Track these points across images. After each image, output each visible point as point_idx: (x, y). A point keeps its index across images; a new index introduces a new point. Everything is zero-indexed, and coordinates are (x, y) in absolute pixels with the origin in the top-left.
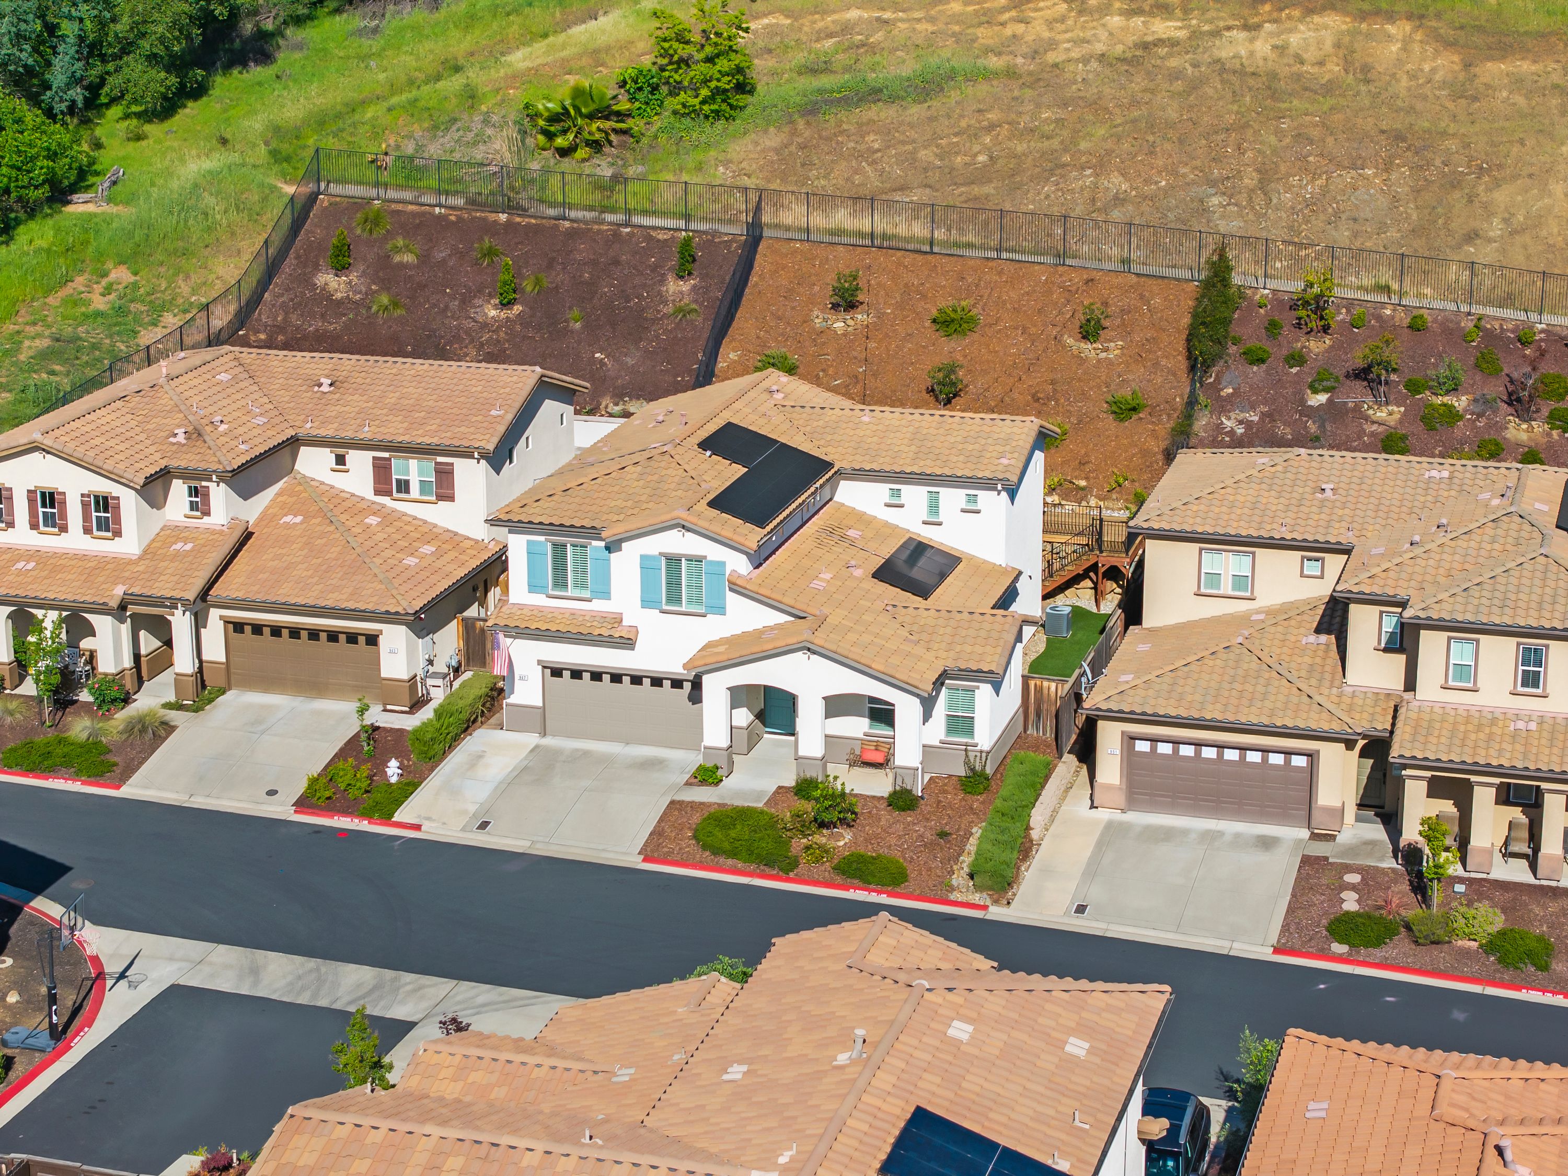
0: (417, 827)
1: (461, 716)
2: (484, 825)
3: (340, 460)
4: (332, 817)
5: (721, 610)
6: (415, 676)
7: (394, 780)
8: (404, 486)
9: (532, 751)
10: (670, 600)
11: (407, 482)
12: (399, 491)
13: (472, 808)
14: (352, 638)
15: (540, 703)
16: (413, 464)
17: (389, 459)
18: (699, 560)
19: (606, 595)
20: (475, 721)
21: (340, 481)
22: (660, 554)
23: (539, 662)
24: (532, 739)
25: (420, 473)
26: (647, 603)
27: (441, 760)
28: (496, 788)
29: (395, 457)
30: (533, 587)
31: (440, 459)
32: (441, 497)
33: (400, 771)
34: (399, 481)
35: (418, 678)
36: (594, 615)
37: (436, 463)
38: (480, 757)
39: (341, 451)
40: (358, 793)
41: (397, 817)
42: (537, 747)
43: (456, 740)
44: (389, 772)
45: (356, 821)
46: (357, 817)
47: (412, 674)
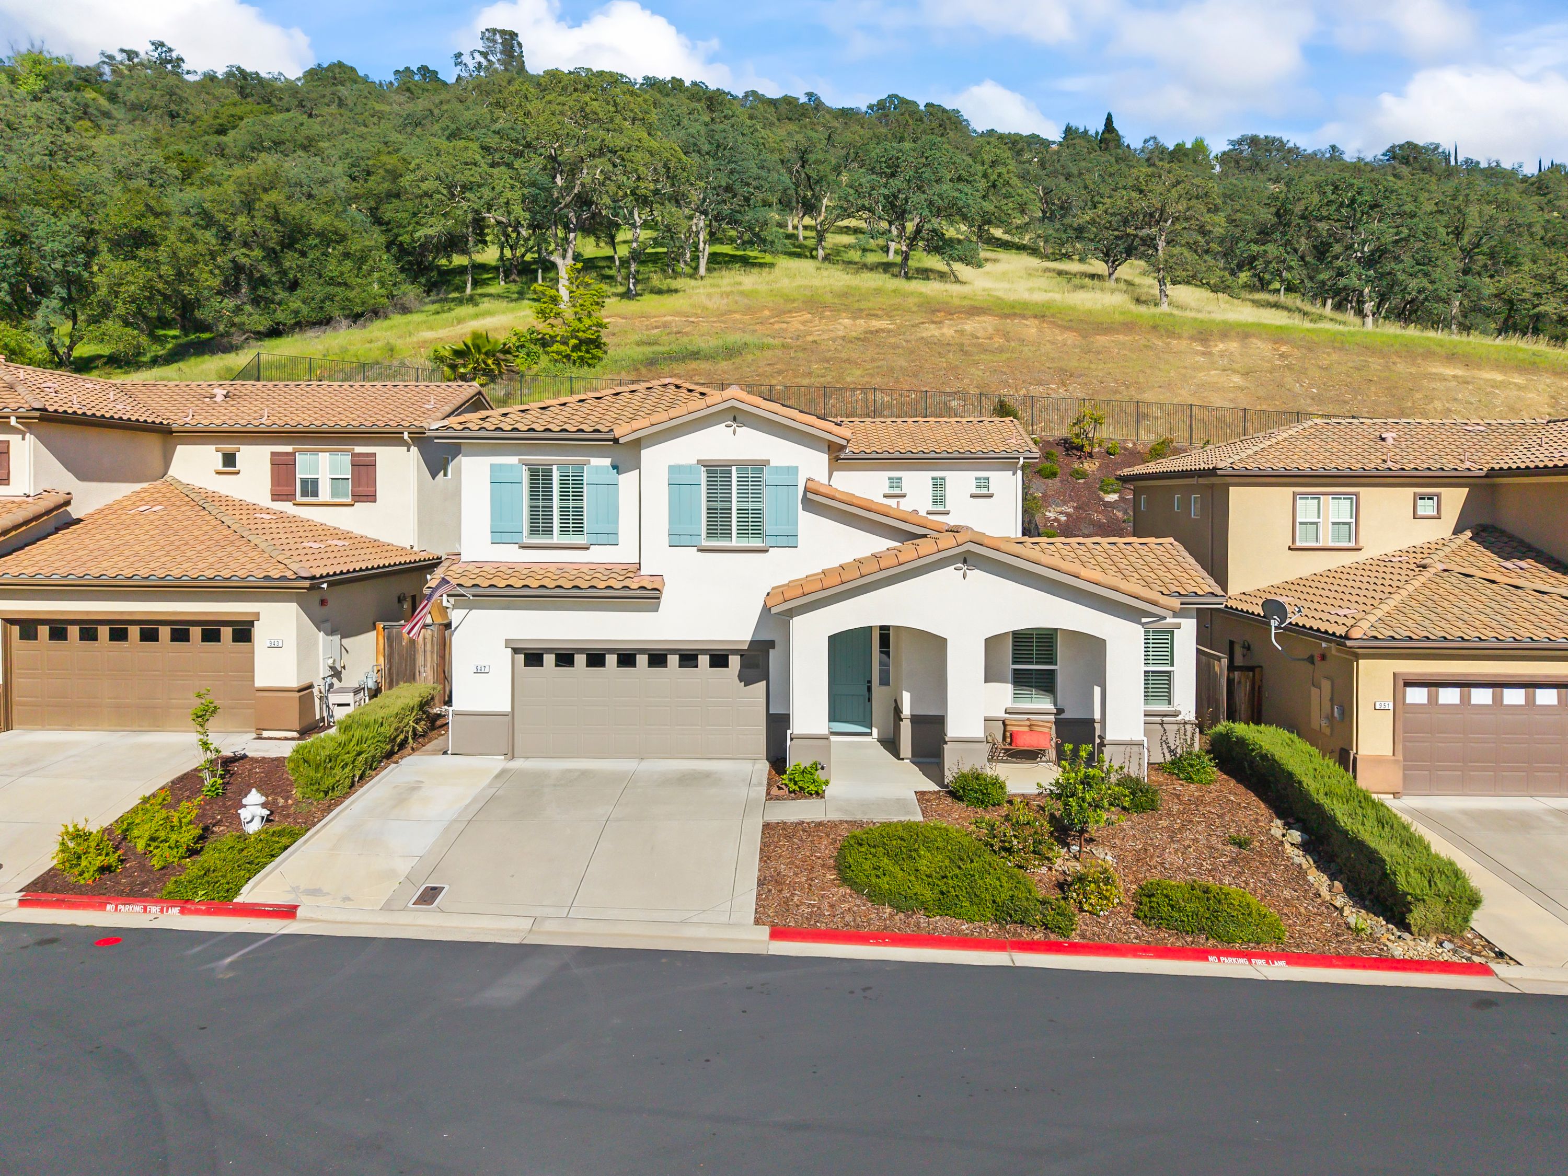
0: (288, 912)
1: (382, 730)
2: (430, 895)
3: (229, 460)
4: (102, 906)
5: (790, 540)
6: (310, 686)
7: (253, 828)
8: (310, 488)
9: (497, 777)
10: (711, 533)
11: (315, 482)
12: (304, 494)
13: (403, 867)
14: (211, 634)
15: (508, 709)
16: (324, 459)
17: (293, 454)
18: (760, 465)
19: (610, 538)
20: (402, 745)
21: (227, 486)
22: (699, 462)
23: (508, 643)
24: (497, 763)
25: (333, 469)
26: (677, 539)
27: (346, 796)
28: (447, 829)
29: (300, 451)
30: (499, 536)
31: (358, 449)
32: (359, 497)
33: (266, 812)
34: (304, 482)
35: (316, 691)
36: (594, 567)
37: (354, 455)
38: (414, 788)
39: (229, 448)
40: (173, 856)
41: (247, 895)
42: (503, 772)
43: (373, 766)
44: (244, 814)
45: (154, 909)
46: (156, 902)
47: (304, 682)
